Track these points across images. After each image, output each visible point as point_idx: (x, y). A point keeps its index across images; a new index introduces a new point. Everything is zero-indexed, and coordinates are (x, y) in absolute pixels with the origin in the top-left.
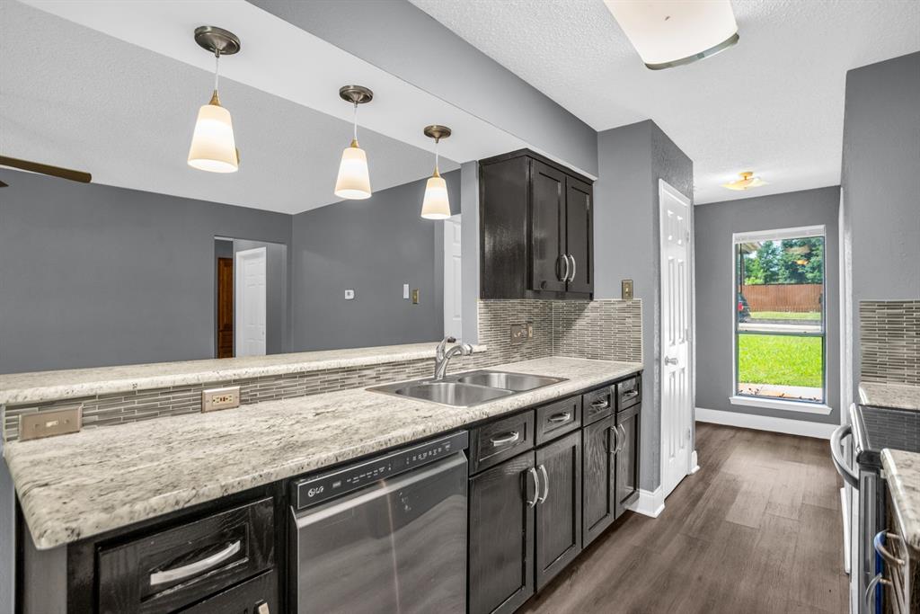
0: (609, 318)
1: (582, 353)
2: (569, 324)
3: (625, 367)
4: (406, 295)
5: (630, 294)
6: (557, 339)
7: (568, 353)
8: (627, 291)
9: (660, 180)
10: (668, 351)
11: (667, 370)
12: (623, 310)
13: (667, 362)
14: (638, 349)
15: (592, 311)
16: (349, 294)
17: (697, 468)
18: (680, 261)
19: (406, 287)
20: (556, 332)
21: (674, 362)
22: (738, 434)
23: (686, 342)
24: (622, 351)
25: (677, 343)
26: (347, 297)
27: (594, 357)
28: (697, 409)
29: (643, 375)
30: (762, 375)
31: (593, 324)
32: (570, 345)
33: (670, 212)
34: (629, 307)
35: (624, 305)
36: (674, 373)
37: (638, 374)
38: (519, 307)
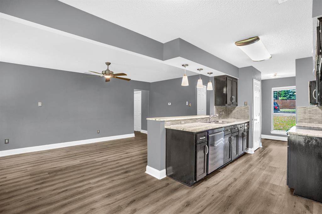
0: (241, 110)
1: (235, 118)
2: (231, 111)
3: (245, 121)
4: (187, 104)
5: (247, 105)
6: (228, 115)
7: (231, 118)
8: (246, 104)
9: (254, 79)
10: (255, 118)
11: (255, 122)
12: (245, 108)
13: (255, 120)
14: (248, 117)
15: (237, 108)
16: (169, 104)
17: (262, 146)
18: (258, 97)
19: (187, 102)
20: (228, 113)
21: (256, 120)
22: (273, 141)
23: (259, 116)
24: (244, 117)
25: (257, 115)
26: (169, 105)
27: (238, 119)
28: (262, 135)
29: (250, 123)
30: (282, 128)
31: (237, 111)
32: (232, 116)
33: (256, 86)
34: (246, 107)
35: (245, 107)
36: (256, 123)
37: (248, 122)
38: (221, 107)
